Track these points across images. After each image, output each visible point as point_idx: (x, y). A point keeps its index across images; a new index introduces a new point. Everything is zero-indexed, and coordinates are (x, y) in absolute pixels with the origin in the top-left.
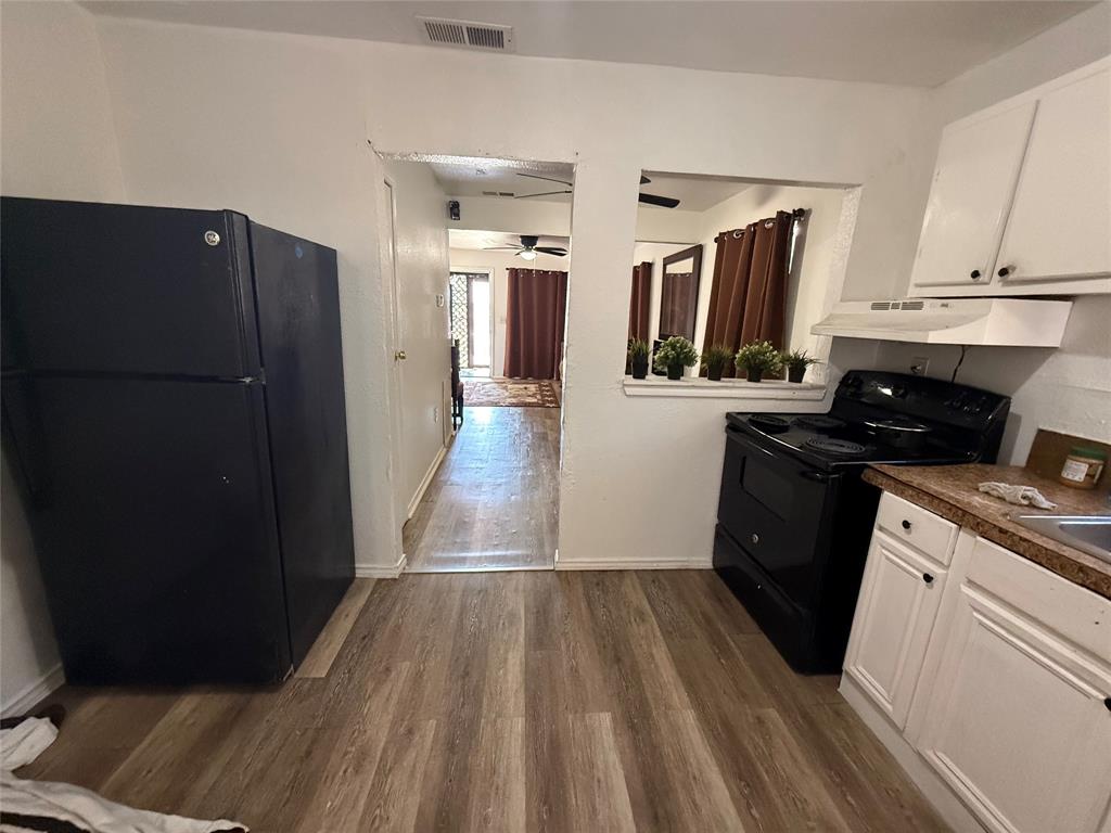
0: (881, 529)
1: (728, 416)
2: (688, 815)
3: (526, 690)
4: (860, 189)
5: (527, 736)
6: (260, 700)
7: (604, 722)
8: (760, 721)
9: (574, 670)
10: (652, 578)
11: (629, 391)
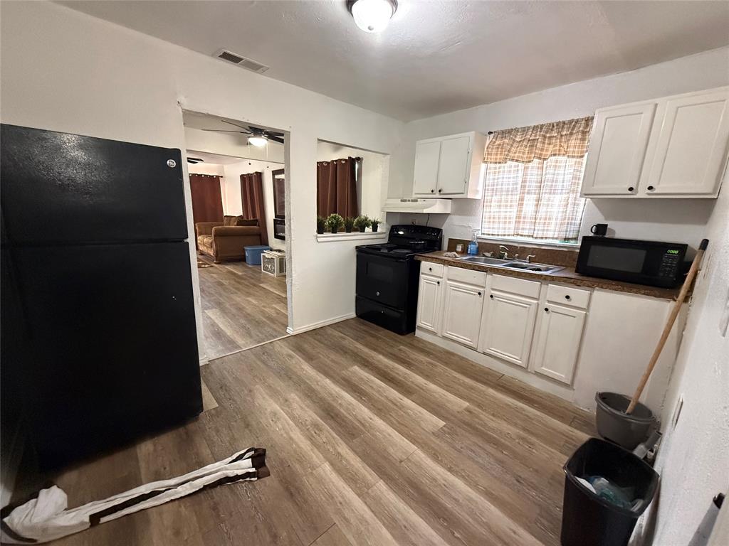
0: (422, 274)
1: (357, 247)
2: (397, 376)
3: (320, 372)
4: (388, 156)
5: (334, 382)
6: (192, 426)
7: (356, 368)
8: (400, 350)
9: (333, 361)
10: (336, 326)
11: (319, 239)
